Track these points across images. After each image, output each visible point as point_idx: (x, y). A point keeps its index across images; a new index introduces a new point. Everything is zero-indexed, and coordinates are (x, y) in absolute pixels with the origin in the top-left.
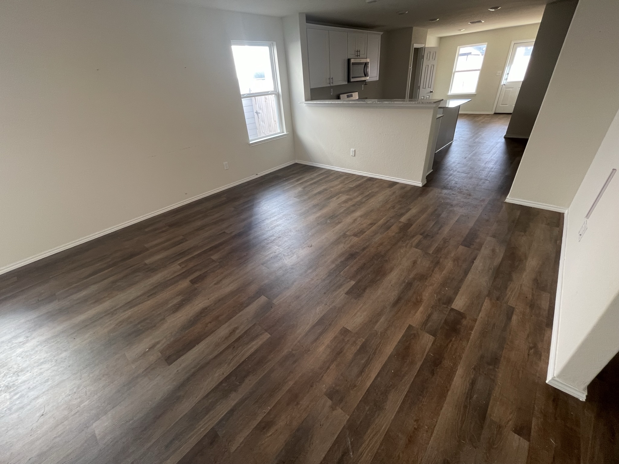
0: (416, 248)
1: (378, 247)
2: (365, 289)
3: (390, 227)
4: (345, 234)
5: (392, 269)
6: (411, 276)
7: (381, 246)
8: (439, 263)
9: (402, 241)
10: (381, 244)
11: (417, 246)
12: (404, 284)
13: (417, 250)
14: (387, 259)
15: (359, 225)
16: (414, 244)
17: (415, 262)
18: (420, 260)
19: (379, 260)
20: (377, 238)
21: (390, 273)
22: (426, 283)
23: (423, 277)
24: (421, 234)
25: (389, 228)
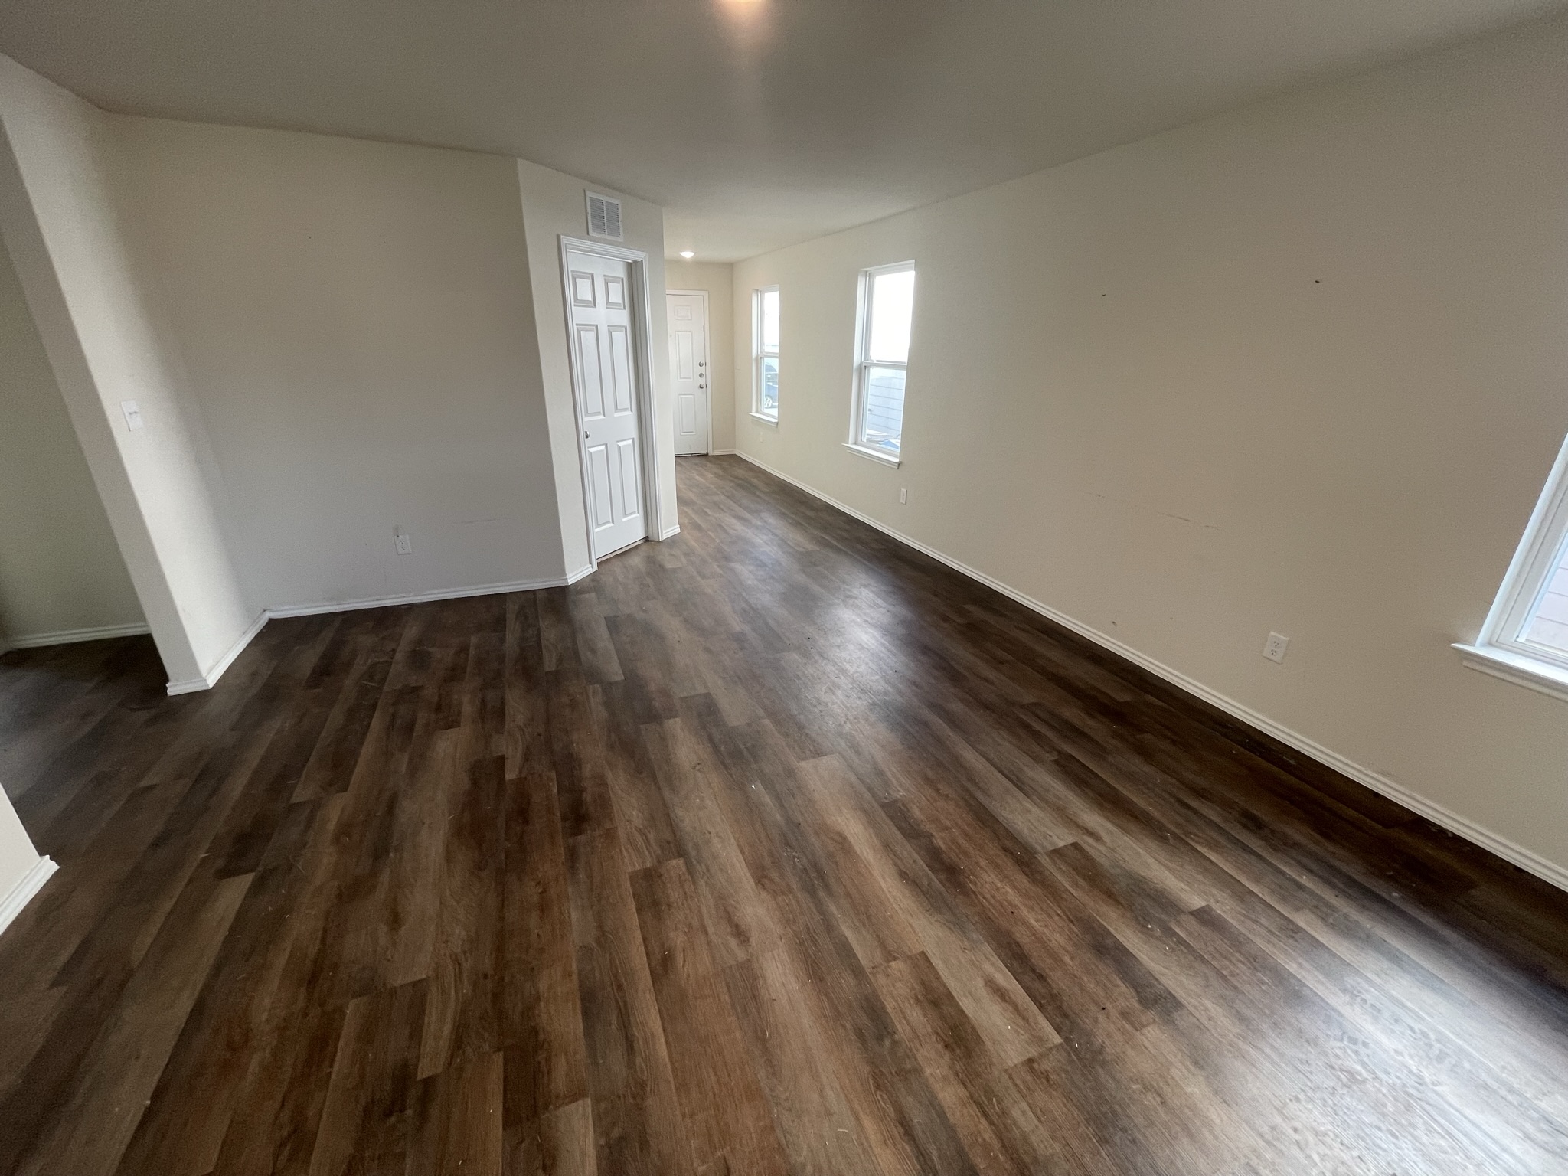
0: (415, 984)
1: (545, 890)
2: (475, 783)
3: (587, 1014)
4: (681, 853)
5: (449, 857)
6: (385, 877)
7: (535, 899)
8: (310, 982)
9: (486, 976)
10: (544, 908)
11: (418, 992)
12: (395, 843)
13: (410, 979)
14: (484, 874)
15: (695, 922)
16: (434, 997)
17: (395, 921)
18: (383, 940)
19: (503, 856)
20: (577, 918)
21: (447, 846)
22: (336, 883)
23: (352, 892)
24: (429, 1082)
25: (589, 1002)
